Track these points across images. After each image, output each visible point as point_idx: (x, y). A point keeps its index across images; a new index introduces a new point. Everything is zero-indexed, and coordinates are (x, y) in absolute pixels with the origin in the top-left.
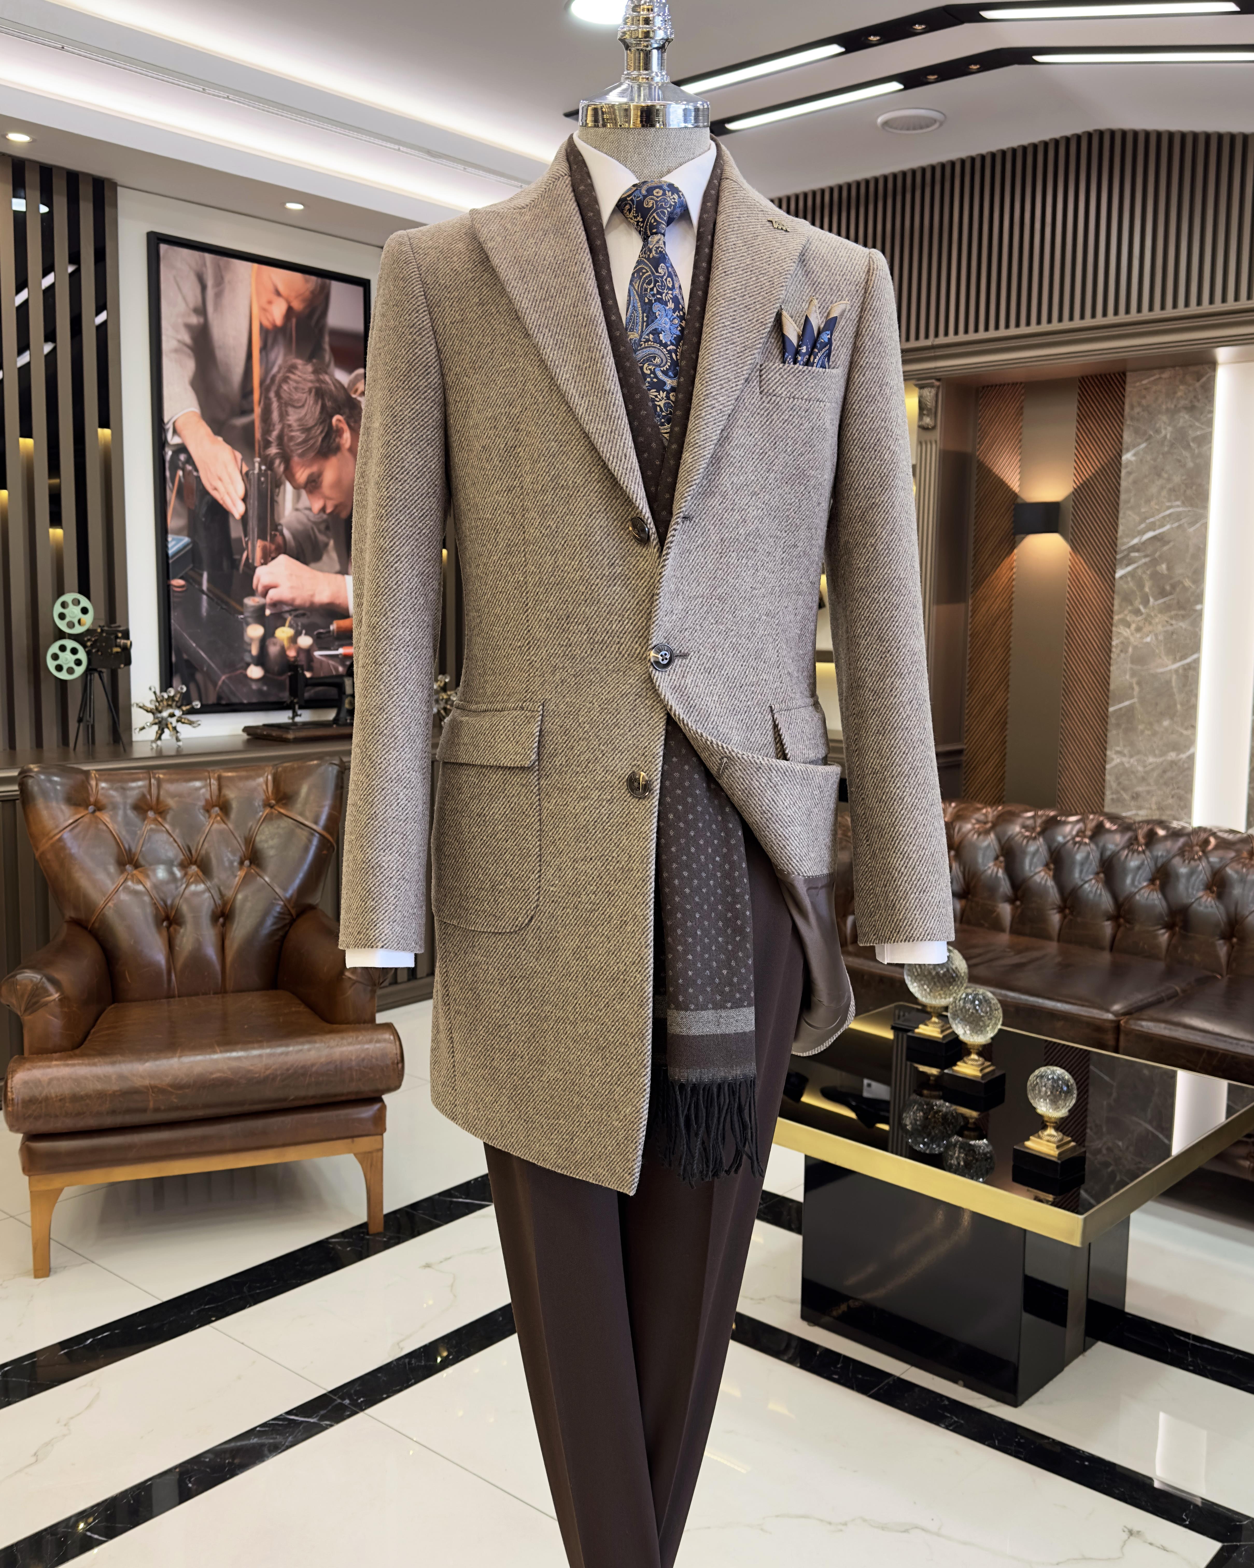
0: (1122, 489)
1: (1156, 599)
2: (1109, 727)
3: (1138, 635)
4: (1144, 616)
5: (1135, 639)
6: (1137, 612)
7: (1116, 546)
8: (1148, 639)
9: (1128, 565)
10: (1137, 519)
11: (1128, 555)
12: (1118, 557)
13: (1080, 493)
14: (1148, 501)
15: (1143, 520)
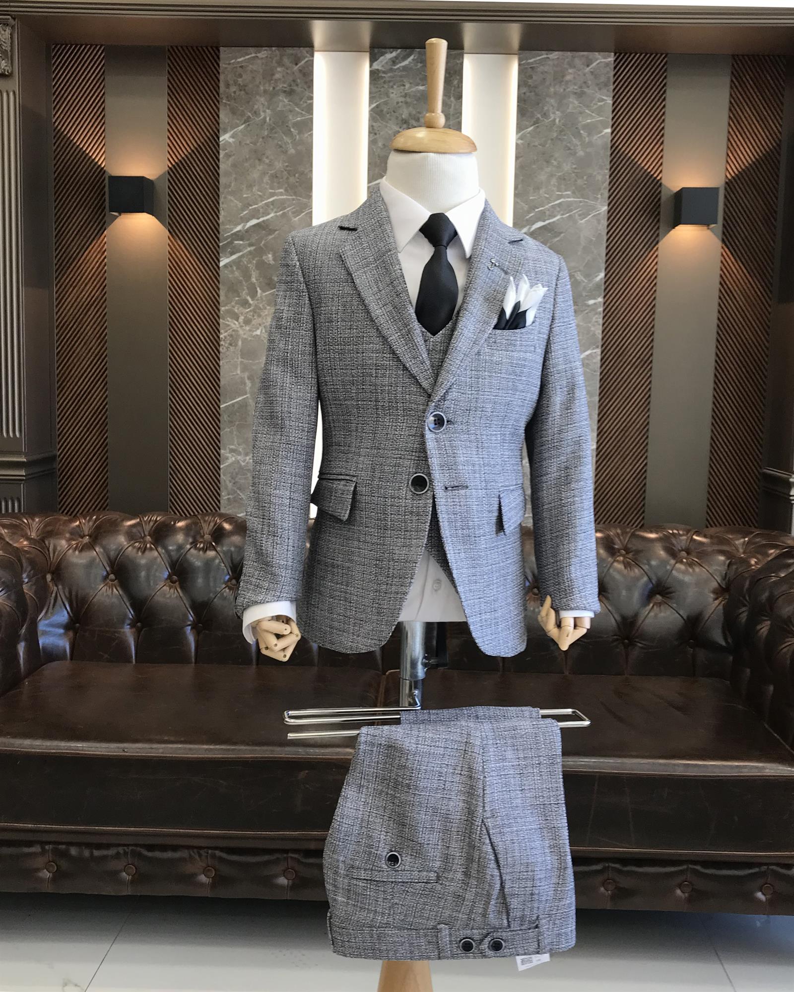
0: (221, 172)
1: (264, 291)
2: (221, 426)
3: (248, 328)
4: (252, 308)
5: (244, 332)
6: (245, 304)
7: (219, 233)
8: (258, 332)
9: (232, 254)
10: (240, 205)
11: (231, 243)
12: (221, 244)
13: (175, 172)
14: (250, 186)
15: (247, 205)
